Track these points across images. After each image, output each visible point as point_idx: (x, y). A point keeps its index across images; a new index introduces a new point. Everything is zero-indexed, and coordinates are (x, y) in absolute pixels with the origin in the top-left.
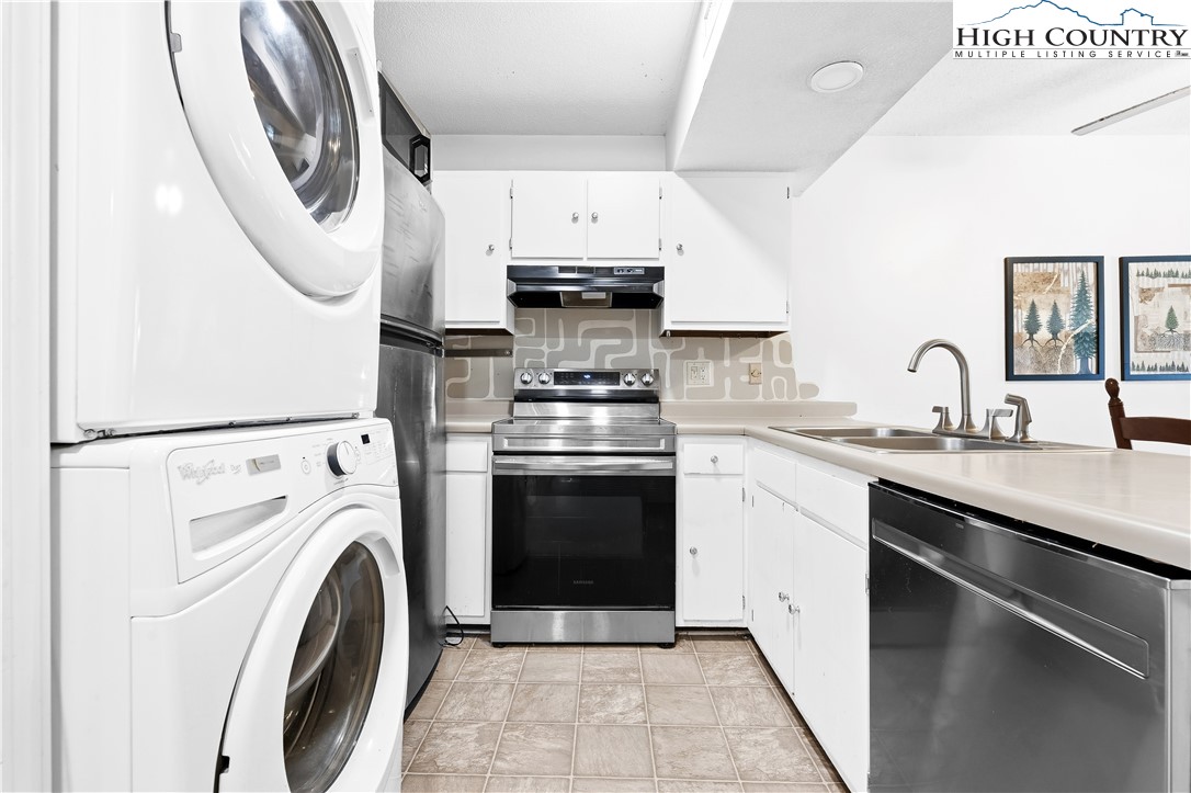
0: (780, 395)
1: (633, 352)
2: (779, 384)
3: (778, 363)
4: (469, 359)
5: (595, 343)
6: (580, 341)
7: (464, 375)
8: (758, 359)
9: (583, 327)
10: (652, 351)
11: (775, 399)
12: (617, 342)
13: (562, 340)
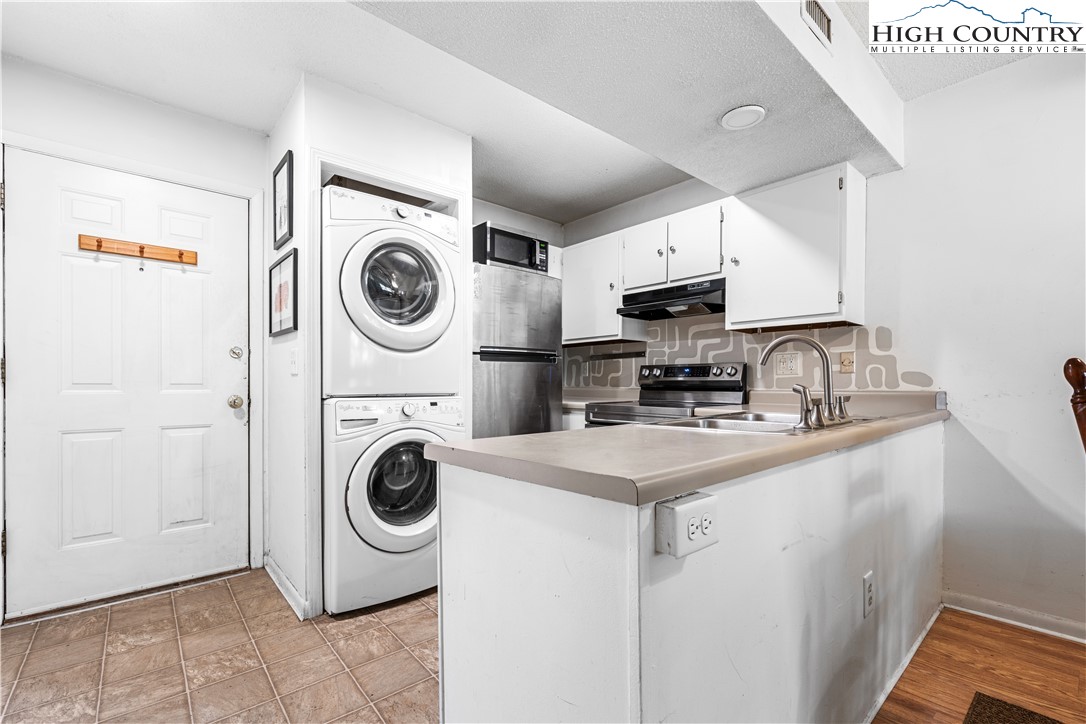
0: (878, 384)
1: (730, 348)
2: (876, 373)
3: (874, 350)
4: (621, 360)
5: (701, 343)
6: (690, 341)
7: (618, 372)
8: (852, 348)
9: (693, 330)
10: (746, 346)
11: (871, 388)
12: (717, 340)
13: (678, 342)
